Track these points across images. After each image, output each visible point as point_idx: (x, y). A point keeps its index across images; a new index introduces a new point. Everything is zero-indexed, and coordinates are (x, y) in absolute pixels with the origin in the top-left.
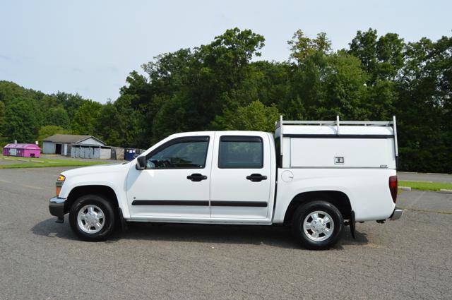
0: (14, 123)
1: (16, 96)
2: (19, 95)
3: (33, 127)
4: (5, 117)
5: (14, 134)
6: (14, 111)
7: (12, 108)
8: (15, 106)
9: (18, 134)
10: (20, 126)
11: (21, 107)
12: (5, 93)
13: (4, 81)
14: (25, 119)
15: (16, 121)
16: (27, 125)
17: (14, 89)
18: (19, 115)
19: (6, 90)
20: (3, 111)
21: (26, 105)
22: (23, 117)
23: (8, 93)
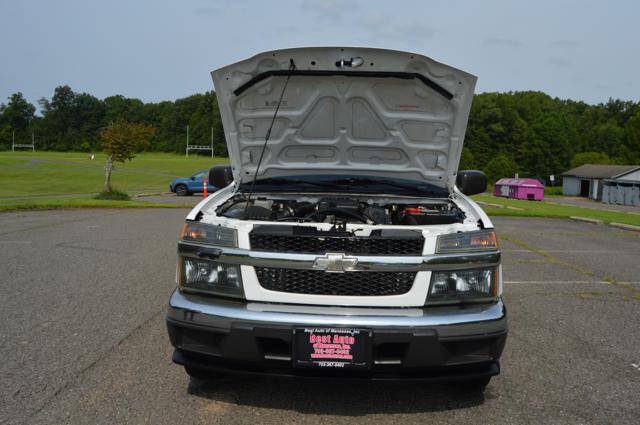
0: (538, 151)
1: (544, 110)
2: (548, 110)
3: (565, 156)
4: (526, 143)
5: (537, 166)
6: (538, 133)
7: (536, 130)
8: (539, 126)
9: (543, 165)
11: (546, 127)
12: (529, 108)
13: (531, 92)
14: (553, 144)
15: (540, 147)
16: (556, 154)
17: (541, 102)
18: (545, 139)
19: (530, 104)
20: (525, 134)
21: (555, 122)
22: (551, 142)
23: (533, 108)
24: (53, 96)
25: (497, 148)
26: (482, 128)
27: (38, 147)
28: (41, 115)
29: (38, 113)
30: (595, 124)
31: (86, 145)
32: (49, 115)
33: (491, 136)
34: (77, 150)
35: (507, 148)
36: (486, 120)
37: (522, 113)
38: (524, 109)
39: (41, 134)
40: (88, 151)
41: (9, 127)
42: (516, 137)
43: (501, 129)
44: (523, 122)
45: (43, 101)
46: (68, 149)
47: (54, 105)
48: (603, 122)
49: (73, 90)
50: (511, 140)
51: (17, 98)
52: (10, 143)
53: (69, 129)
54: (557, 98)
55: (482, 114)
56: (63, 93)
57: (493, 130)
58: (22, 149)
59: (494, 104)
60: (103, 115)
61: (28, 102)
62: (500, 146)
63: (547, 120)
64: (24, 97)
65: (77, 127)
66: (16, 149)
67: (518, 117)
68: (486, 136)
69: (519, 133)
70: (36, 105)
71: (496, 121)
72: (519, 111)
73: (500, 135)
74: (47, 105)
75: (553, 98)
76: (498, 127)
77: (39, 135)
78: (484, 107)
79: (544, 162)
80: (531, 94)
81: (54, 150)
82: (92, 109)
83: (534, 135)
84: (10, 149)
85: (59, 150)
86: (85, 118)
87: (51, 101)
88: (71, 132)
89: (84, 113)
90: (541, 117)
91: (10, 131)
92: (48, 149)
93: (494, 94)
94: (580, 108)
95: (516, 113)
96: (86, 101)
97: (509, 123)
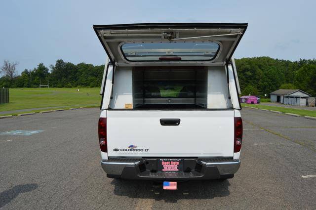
0: (266, 83)
1: (270, 65)
2: (272, 65)
3: (278, 85)
7: (266, 74)
8: (267, 72)
10: (270, 85)
11: (270, 73)
12: (263, 64)
14: (273, 80)
15: (267, 81)
17: (268, 61)
18: (269, 78)
19: (264, 62)
20: (261, 75)
21: (273, 71)
22: (272, 79)
23: (265, 64)
24: (56, 64)
25: (249, 82)
26: (242, 74)
27: (50, 86)
28: (51, 72)
29: (50, 72)
30: (294, 70)
31: (70, 84)
32: (54, 72)
33: (246, 77)
34: (66, 87)
35: (253, 82)
36: (243, 71)
37: (260, 67)
38: (261, 65)
39: (51, 80)
40: (71, 87)
41: (38, 78)
42: (257, 77)
43: (250, 74)
44: (260, 70)
45: (52, 66)
46: (63, 87)
47: (56, 68)
48: (297, 69)
49: (64, 61)
50: (255, 79)
51: (41, 65)
52: (38, 84)
53: (63, 78)
54: (277, 59)
55: (242, 68)
56: (60, 62)
57: (247, 75)
58: (43, 87)
59: (247, 63)
60: (77, 72)
61: (46, 67)
62: (250, 81)
63: (270, 70)
64: (44, 65)
65: (66, 77)
66: (41, 87)
67: (258, 68)
68: (244, 77)
69: (258, 75)
70: (49, 68)
71: (248, 71)
72: (259, 66)
73: (250, 77)
74: (53, 68)
75: (275, 59)
76: (249, 73)
77: (51, 81)
78: (242, 65)
79: (269, 88)
80: (264, 58)
81: (56, 87)
82: (72, 69)
83: (265, 76)
84: (38, 87)
85: (59, 87)
86: (69, 73)
87: (55, 66)
88: (64, 79)
89: (69, 71)
90: (268, 69)
91: (38, 79)
92: (54, 87)
93: (247, 59)
94: (287, 63)
95: (257, 66)
96: (70, 66)
97: (253, 71)
